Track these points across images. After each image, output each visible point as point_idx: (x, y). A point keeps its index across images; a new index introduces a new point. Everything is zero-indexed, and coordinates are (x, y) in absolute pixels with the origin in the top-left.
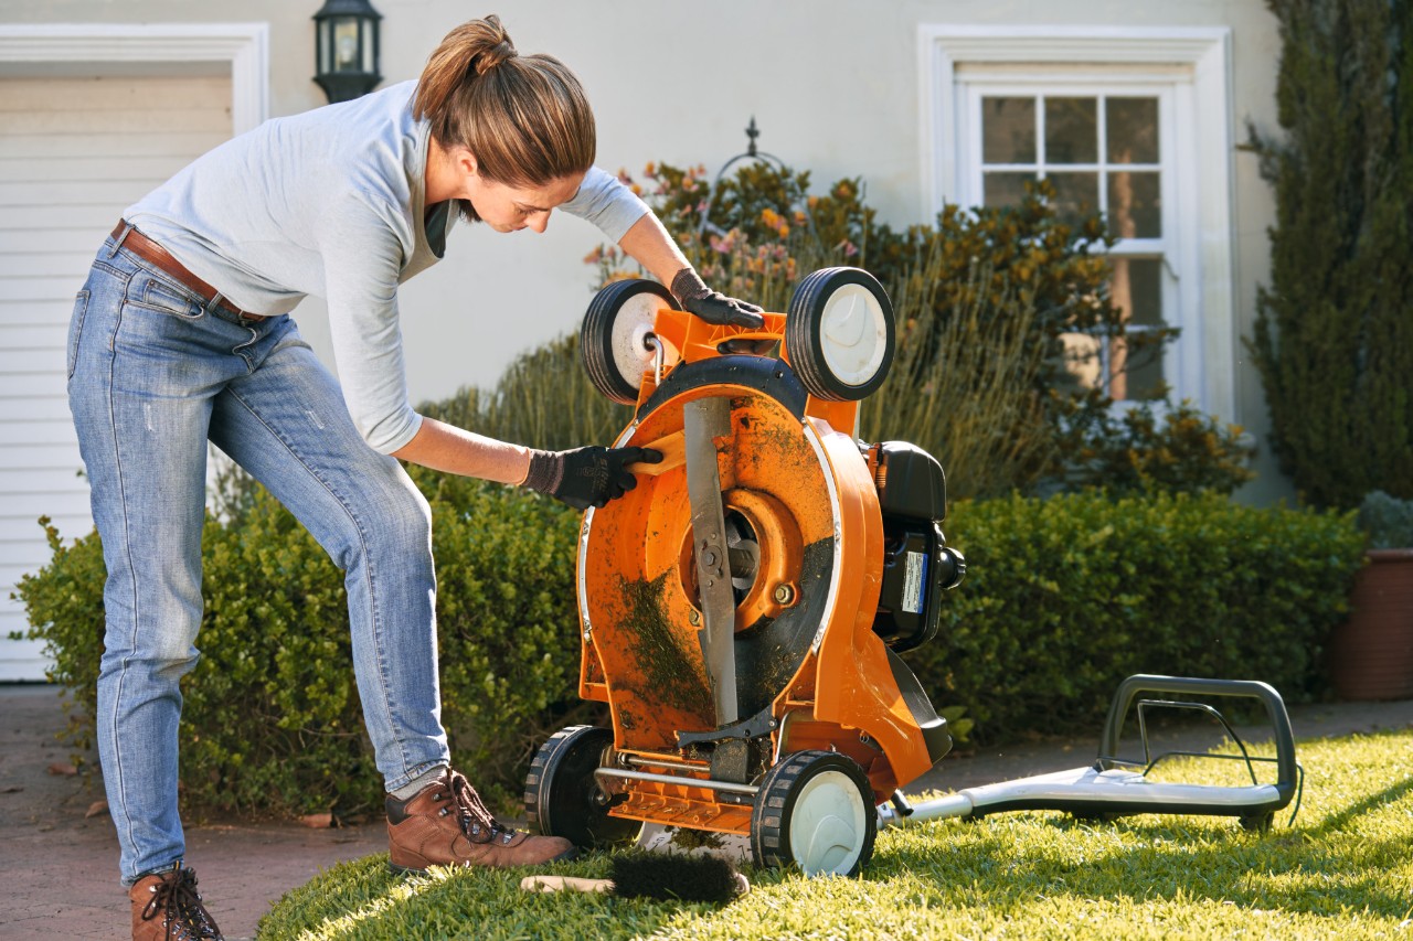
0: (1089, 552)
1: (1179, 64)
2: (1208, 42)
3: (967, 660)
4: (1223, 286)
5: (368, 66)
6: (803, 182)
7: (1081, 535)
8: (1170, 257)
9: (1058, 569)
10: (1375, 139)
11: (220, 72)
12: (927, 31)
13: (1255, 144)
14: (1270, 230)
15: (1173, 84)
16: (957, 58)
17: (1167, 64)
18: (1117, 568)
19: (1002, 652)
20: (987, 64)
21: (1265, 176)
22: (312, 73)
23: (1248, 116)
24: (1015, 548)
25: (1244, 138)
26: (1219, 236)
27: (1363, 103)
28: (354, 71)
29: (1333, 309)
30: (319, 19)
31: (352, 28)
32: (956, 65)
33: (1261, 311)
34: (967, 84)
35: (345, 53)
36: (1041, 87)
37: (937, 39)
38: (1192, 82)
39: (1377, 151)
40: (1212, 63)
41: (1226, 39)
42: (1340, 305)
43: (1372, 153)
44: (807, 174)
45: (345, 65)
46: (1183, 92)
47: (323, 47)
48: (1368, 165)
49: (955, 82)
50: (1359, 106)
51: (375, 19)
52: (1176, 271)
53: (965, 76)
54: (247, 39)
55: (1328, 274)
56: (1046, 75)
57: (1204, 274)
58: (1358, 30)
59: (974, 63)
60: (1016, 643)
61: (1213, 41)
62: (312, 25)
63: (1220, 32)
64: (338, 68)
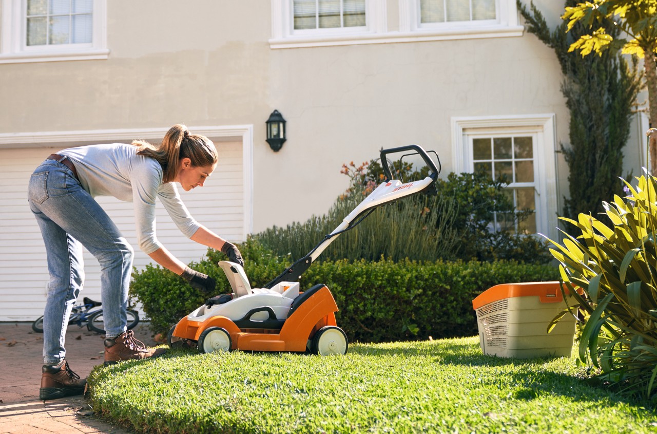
0: (464, 277)
1: (538, 126)
2: (546, 119)
3: (421, 310)
4: (554, 197)
5: (282, 136)
6: (410, 166)
7: (461, 272)
8: (537, 188)
9: (453, 283)
10: (600, 147)
11: (239, 140)
12: (454, 119)
13: (563, 150)
14: (568, 178)
15: (537, 132)
16: (464, 127)
17: (534, 126)
18: (476, 283)
19: (434, 308)
20: (474, 128)
21: (566, 160)
22: (266, 139)
23: (560, 142)
24: (436, 276)
25: (559, 149)
26: (552, 180)
27: (595, 135)
28: (277, 138)
29: (585, 203)
30: (267, 122)
31: (276, 126)
32: (464, 130)
33: (566, 205)
34: (468, 135)
35: (274, 132)
36: (492, 135)
37: (457, 122)
38: (543, 131)
39: (601, 151)
40: (549, 125)
41: (553, 117)
42: (588, 202)
43: (599, 151)
44: (412, 164)
45: (274, 136)
46: (540, 134)
47: (269, 131)
48: (597, 156)
49: (463, 135)
50: (594, 136)
51: (284, 122)
52: (539, 192)
53: (467, 132)
54: (247, 129)
55: (584, 191)
56: (494, 131)
57: (547, 192)
58: (593, 112)
59: (470, 128)
60: (439, 305)
61: (549, 118)
62: (266, 124)
63: (552, 115)
64: (272, 137)
